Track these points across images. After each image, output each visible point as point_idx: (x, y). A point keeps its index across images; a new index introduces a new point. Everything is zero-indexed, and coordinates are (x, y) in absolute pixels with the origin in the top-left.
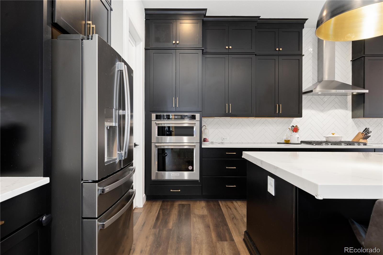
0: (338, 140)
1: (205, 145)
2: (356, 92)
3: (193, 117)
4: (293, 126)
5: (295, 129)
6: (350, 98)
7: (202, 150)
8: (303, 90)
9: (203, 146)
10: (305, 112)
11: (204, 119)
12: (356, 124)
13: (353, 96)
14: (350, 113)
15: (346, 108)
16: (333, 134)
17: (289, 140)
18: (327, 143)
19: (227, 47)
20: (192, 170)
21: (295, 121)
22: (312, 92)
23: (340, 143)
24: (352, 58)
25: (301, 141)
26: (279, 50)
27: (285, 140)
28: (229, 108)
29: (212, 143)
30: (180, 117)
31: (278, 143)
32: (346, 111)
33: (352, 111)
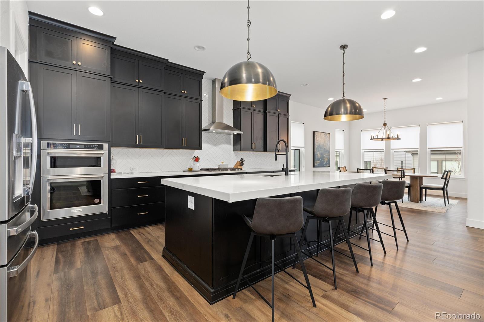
0: (225, 167)
1: (114, 176)
2: (236, 132)
3: (101, 147)
4: (195, 157)
5: (197, 159)
6: (232, 136)
7: (111, 181)
8: (202, 128)
9: (112, 177)
10: (204, 145)
11: (113, 149)
12: (236, 155)
13: (234, 135)
14: (232, 147)
15: (230, 144)
16: (223, 163)
17: (192, 168)
18: (219, 169)
19: (137, 81)
20: (99, 203)
21: (197, 153)
22: (209, 130)
23: (226, 169)
24: (234, 108)
25: (201, 169)
26: (184, 92)
27: (189, 169)
28: (140, 139)
29: (120, 173)
30: (83, 146)
31: (183, 171)
32: (230, 146)
33: (234, 146)
